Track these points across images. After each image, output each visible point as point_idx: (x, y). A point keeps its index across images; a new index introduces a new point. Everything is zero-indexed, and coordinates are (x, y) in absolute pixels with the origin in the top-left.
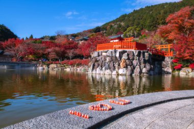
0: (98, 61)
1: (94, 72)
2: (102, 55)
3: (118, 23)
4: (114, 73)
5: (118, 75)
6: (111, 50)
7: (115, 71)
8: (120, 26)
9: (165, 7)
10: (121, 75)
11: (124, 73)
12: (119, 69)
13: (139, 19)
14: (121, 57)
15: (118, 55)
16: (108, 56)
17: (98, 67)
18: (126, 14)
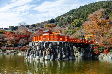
0: (32, 49)
1: (29, 58)
2: (34, 45)
3: (68, 16)
4: (42, 58)
5: (44, 60)
6: (41, 41)
7: (42, 57)
8: (69, 18)
9: (104, 4)
10: (46, 60)
11: (48, 59)
12: (45, 55)
13: (84, 13)
14: (47, 46)
15: (44, 45)
16: (38, 46)
17: (31, 54)
18: (74, 9)
